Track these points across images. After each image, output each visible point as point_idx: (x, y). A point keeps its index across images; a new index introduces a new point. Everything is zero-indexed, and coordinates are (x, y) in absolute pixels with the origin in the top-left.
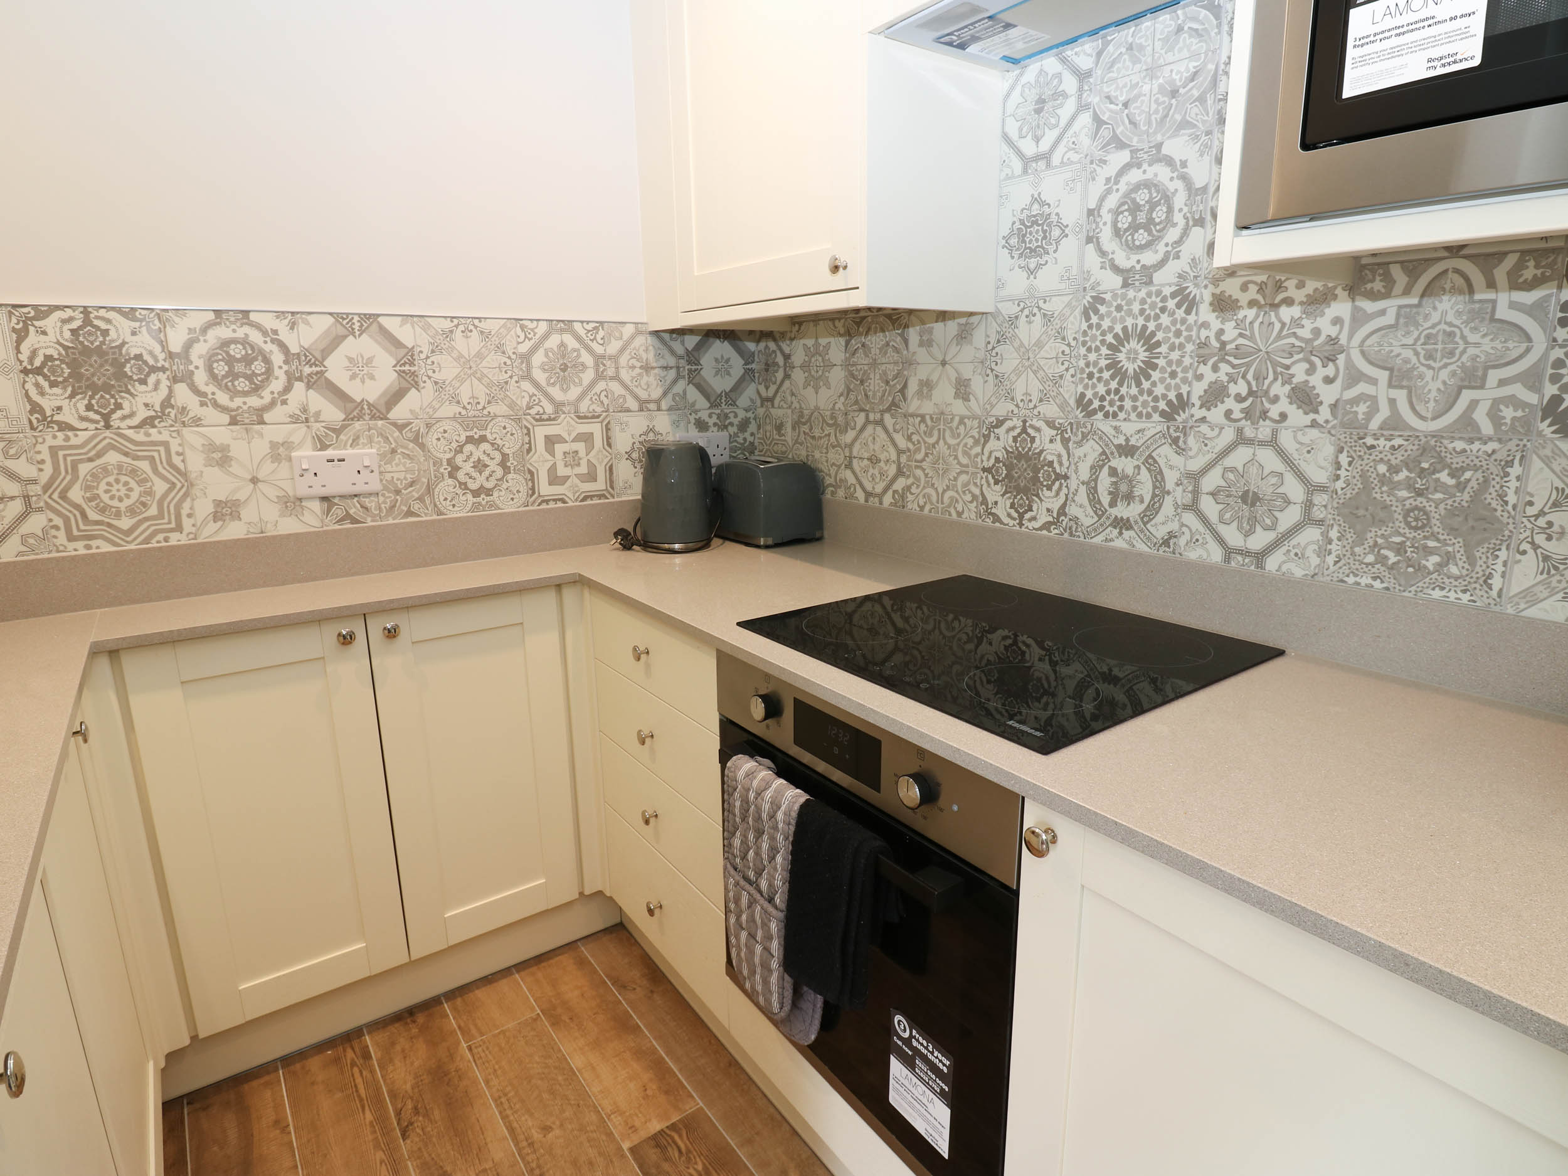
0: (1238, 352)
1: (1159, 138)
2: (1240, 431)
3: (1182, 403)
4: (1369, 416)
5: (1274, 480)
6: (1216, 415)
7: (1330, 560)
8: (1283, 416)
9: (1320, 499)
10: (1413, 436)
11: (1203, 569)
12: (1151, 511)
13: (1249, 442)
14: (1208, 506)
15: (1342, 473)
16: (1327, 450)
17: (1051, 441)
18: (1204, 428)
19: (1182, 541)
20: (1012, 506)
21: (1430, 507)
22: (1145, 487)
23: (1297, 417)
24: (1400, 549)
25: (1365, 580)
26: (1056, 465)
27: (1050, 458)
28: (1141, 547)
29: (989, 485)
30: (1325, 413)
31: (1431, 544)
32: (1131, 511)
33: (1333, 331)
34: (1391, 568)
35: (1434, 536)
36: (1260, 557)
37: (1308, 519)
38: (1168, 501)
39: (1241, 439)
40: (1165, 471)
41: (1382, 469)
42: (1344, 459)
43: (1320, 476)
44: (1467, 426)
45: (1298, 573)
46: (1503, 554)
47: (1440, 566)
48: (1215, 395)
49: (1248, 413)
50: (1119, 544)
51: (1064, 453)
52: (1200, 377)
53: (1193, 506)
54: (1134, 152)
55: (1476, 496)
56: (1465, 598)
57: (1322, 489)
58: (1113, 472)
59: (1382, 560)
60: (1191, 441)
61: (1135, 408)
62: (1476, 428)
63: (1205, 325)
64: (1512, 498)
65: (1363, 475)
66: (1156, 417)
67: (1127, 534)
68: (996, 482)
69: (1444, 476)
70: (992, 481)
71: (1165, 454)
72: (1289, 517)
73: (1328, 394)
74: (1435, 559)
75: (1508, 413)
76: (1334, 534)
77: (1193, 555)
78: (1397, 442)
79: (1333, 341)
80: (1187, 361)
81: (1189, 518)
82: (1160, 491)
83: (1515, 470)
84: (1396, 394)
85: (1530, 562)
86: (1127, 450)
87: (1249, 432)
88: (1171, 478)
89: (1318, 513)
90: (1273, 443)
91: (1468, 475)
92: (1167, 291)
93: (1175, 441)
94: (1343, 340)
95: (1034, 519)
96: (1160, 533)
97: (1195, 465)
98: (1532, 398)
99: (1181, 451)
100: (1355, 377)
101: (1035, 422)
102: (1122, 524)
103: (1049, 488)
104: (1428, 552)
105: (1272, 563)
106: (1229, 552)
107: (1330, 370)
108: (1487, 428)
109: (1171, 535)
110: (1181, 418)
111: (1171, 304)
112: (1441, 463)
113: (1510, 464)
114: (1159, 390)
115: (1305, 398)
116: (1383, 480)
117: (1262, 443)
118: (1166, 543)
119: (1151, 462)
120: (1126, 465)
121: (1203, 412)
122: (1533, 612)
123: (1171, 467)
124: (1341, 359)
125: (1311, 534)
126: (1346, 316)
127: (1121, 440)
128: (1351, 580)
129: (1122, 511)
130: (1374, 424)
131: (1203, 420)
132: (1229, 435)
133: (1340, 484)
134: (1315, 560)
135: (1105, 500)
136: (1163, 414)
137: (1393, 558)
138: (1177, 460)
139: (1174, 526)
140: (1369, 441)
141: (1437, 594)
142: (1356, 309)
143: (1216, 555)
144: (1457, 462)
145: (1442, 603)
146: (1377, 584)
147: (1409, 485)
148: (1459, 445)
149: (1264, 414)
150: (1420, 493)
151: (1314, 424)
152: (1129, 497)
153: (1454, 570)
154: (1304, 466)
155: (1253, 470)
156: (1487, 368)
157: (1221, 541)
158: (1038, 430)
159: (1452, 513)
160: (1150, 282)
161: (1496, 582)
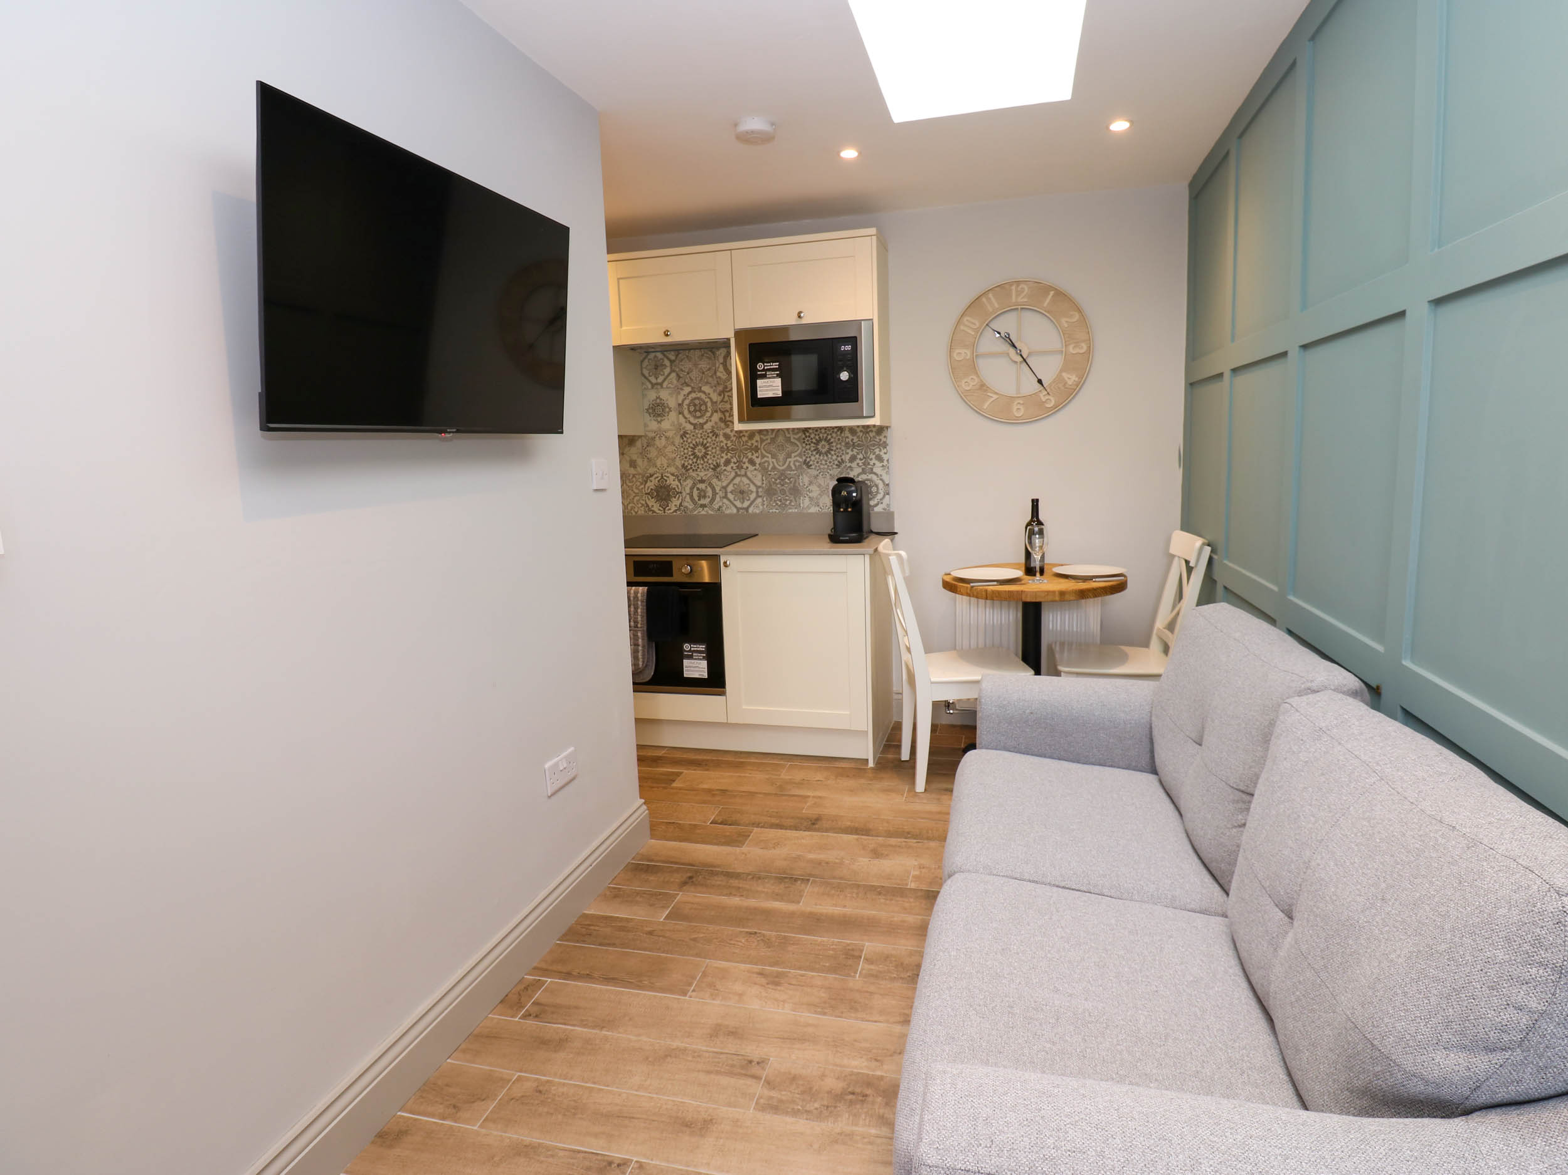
0: (733, 450)
1: (700, 385)
2: (736, 473)
3: (718, 465)
4: (768, 466)
5: (747, 486)
6: (729, 468)
7: (765, 506)
8: (747, 468)
9: (760, 490)
10: (779, 471)
11: (731, 516)
12: (713, 500)
13: (739, 476)
14: (731, 496)
15: (764, 482)
16: (760, 476)
17: (674, 481)
18: (725, 473)
19: (724, 508)
20: (660, 506)
21: (785, 488)
22: (710, 493)
23: (751, 468)
24: (780, 501)
25: (774, 510)
26: (677, 489)
27: (674, 487)
28: (710, 512)
29: (649, 499)
30: (758, 466)
31: (787, 498)
32: (706, 501)
33: (756, 444)
34: (779, 506)
35: (787, 496)
36: (747, 509)
37: (758, 496)
38: (718, 496)
39: (737, 475)
40: (715, 487)
41: (773, 480)
42: (764, 478)
43: (759, 484)
44: (789, 467)
45: (758, 512)
46: (802, 498)
47: (790, 503)
48: (727, 462)
49: (737, 467)
50: (703, 513)
51: (679, 484)
52: (722, 457)
53: (726, 497)
54: (692, 388)
55: (794, 486)
56: (796, 510)
57: (760, 487)
58: (698, 489)
59: (777, 504)
60: (722, 476)
61: (703, 468)
62: (791, 467)
63: (722, 442)
64: (801, 484)
65: (769, 482)
66: (710, 470)
67: (705, 509)
68: (652, 498)
69: (787, 480)
70: (650, 498)
71: (714, 481)
72: (753, 496)
73: (758, 461)
74: (788, 502)
75: (797, 464)
76: (765, 499)
77: (728, 512)
78: (776, 472)
79: (756, 447)
80: (718, 452)
81: (725, 500)
82: (715, 493)
83: (801, 477)
84: (773, 460)
85: (807, 499)
86: (702, 481)
87: (739, 473)
88: (718, 489)
89: (760, 494)
90: (745, 475)
91: (792, 479)
92: (709, 431)
93: (717, 477)
94: (759, 447)
95: (670, 509)
96: (716, 507)
97: (724, 484)
98: (801, 460)
99: (719, 480)
100: (763, 456)
101: (666, 474)
102: (703, 506)
103: (675, 497)
104: (787, 500)
105: (750, 510)
106: (738, 509)
107: (757, 455)
108: (793, 468)
109: (720, 507)
110: (718, 469)
111: (710, 435)
112: (786, 477)
113: (799, 476)
114: (710, 462)
115: (752, 462)
116: (774, 483)
117: (743, 476)
118: (719, 510)
119: (710, 485)
120: (702, 486)
121: (725, 468)
122: (810, 511)
123: (717, 485)
124: (759, 451)
125: (759, 500)
126: (759, 439)
127: (699, 478)
128: (771, 511)
129: (702, 502)
130: (770, 469)
131: (725, 470)
132: (733, 474)
133: (764, 485)
134: (761, 507)
135: (697, 499)
136: (712, 469)
137: (780, 503)
138: (719, 483)
139: (721, 504)
140: (769, 473)
141: (790, 511)
142: (761, 438)
143: (735, 511)
144: (789, 476)
145: (792, 512)
146: (777, 511)
147: (780, 483)
148: (789, 472)
149: (742, 468)
150: (782, 485)
151: (755, 469)
152: (705, 497)
153: (793, 504)
154: (755, 481)
155: (741, 484)
156: (791, 453)
157: (736, 507)
158: (668, 477)
159: (790, 489)
160: (703, 428)
161: (801, 505)
